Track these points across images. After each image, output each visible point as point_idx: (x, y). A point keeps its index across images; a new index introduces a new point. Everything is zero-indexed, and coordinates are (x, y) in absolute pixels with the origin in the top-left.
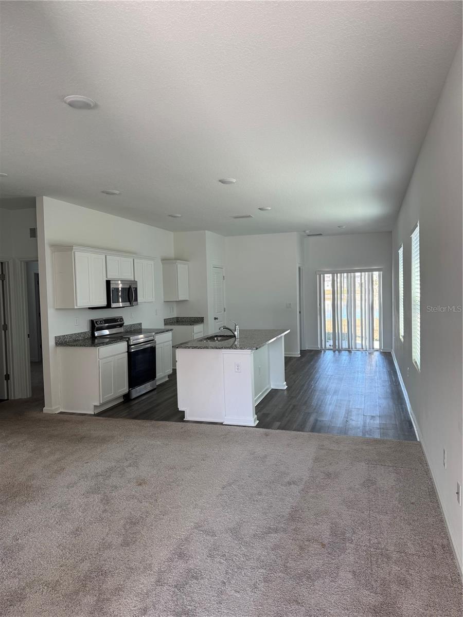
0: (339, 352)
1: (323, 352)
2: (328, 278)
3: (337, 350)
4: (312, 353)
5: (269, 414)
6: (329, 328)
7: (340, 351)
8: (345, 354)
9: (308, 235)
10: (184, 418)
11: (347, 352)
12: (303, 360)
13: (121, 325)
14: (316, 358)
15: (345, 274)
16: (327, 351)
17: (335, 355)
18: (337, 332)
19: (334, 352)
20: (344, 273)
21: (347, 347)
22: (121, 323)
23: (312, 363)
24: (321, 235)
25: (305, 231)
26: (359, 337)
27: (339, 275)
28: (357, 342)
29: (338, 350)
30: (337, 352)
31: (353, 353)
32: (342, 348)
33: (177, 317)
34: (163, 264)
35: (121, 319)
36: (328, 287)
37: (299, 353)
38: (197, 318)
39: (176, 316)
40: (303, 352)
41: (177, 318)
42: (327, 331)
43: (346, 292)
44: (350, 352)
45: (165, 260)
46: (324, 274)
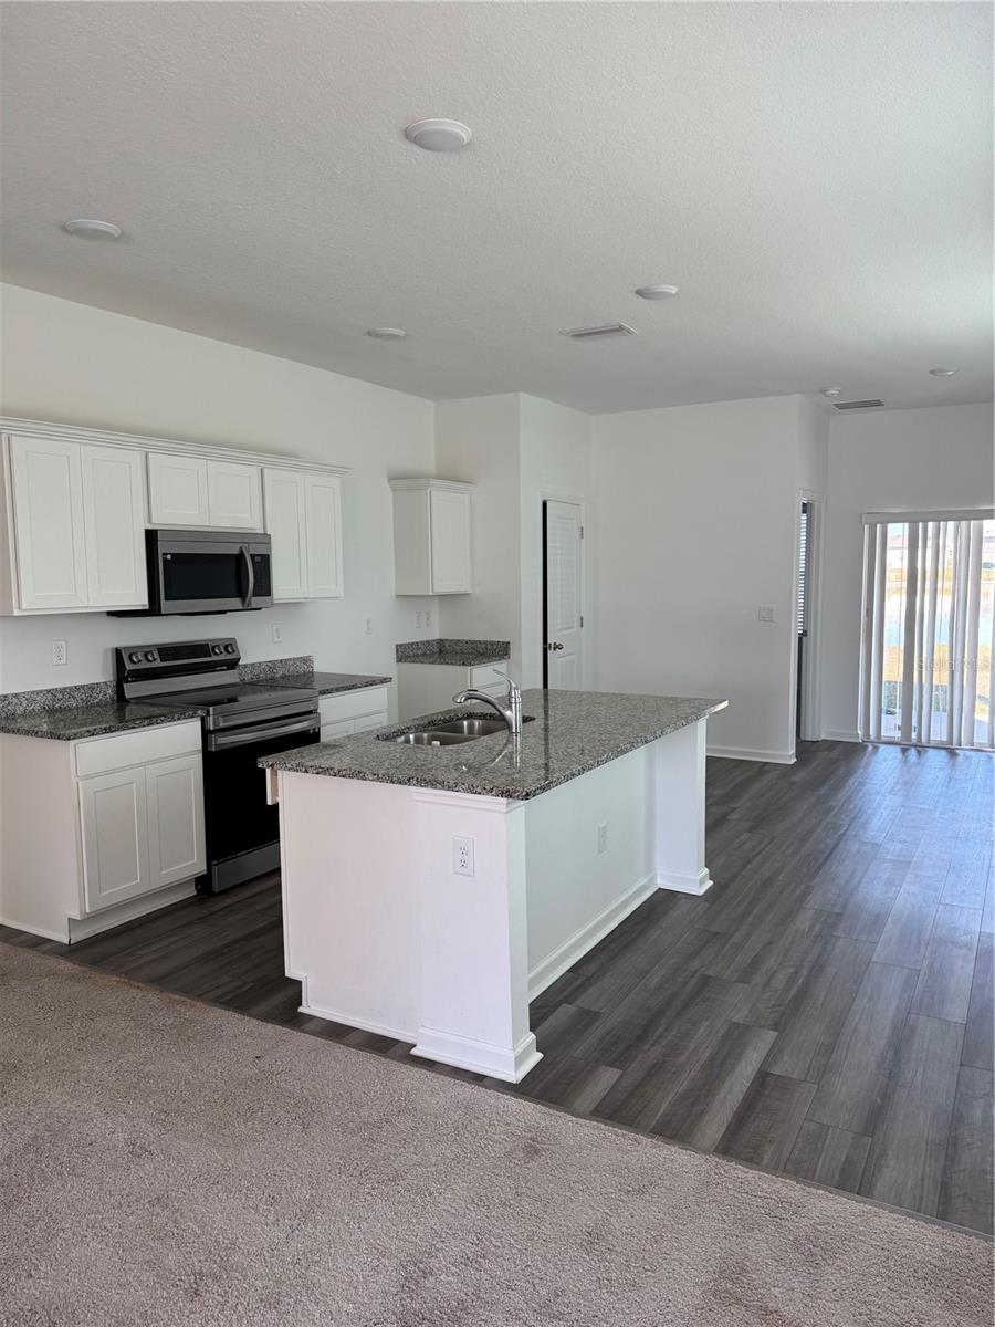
0: (919, 752)
1: (870, 748)
2: (898, 532)
3: (912, 745)
4: (835, 754)
5: (597, 1015)
6: (893, 670)
7: (921, 748)
8: (936, 758)
9: (841, 407)
10: (301, 1004)
11: (943, 753)
12: (799, 777)
13: (232, 664)
14: (841, 771)
15: (951, 524)
16: (882, 747)
17: (905, 760)
18: (916, 680)
19: (904, 751)
20: (946, 520)
21: (945, 739)
22: (229, 657)
23: (822, 791)
24: (877, 403)
25: (824, 391)
26: (982, 698)
27: (930, 525)
28: (977, 716)
29: (915, 746)
30: (913, 751)
31: (960, 759)
32: (929, 740)
33: (441, 640)
34: (394, 491)
35: (229, 646)
36: (896, 560)
37: (792, 751)
38: (492, 643)
39: (437, 636)
40: (805, 749)
41: (441, 642)
42: (885, 679)
43: (949, 573)
44: (952, 753)
45: (404, 481)
46: (885, 523)
